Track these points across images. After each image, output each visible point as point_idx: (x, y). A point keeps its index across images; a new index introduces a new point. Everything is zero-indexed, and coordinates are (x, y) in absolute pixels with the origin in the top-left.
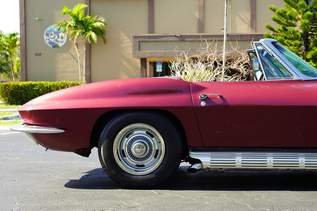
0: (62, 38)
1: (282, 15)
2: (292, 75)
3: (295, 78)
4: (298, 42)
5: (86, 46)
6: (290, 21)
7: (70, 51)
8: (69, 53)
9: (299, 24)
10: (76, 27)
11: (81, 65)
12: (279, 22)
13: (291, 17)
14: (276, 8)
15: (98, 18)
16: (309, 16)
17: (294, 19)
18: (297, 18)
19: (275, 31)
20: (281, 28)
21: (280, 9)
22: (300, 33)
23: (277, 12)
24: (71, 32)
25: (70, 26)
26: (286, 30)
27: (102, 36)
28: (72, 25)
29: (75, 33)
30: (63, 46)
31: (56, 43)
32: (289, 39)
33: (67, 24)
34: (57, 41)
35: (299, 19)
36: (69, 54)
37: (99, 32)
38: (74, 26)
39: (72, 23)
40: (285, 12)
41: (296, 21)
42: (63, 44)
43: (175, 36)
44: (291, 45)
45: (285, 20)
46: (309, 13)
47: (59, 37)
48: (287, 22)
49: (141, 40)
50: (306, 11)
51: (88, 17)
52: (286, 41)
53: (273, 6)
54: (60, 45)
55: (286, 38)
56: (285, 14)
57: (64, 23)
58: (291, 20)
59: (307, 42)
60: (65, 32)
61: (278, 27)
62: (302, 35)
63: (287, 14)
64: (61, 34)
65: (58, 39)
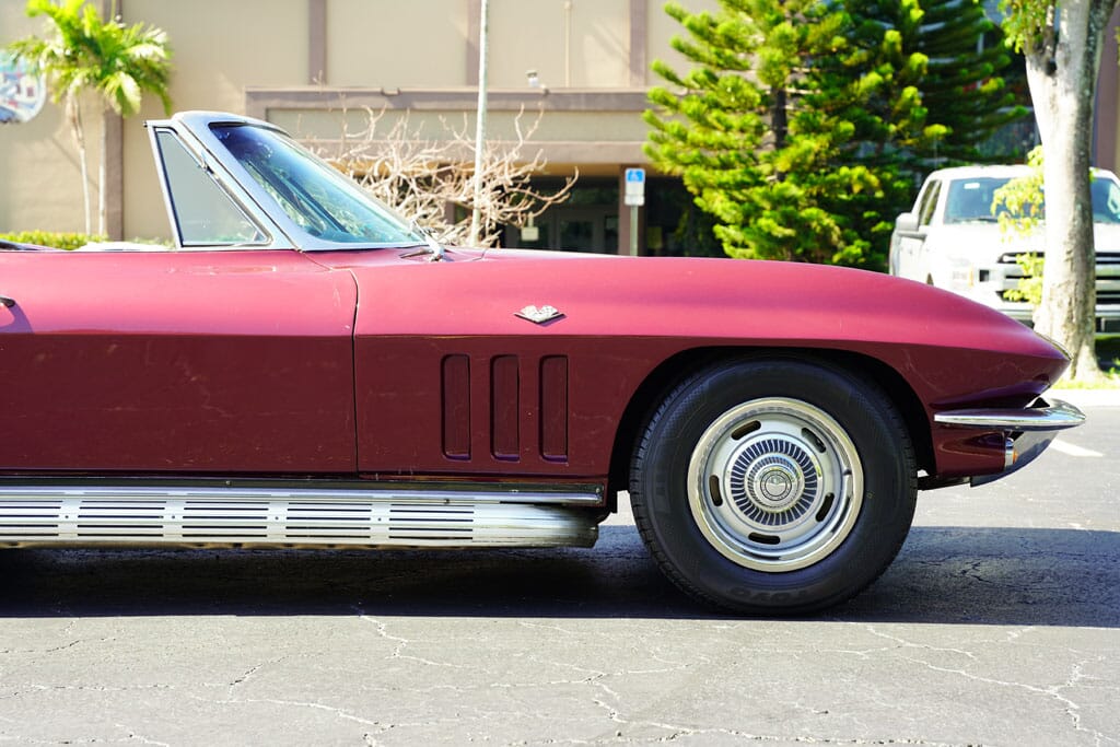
0: (30, 92)
1: (704, 32)
2: (268, 235)
3: (277, 242)
4: (751, 119)
5: (108, 121)
6: (728, 52)
7: (57, 135)
8: (55, 142)
9: (757, 60)
10: (72, 59)
11: (89, 179)
12: (695, 56)
13: (731, 41)
14: (685, 10)
15: (144, 30)
16: (785, 38)
17: (742, 46)
18: (750, 43)
19: (682, 84)
20: (702, 76)
21: (697, 16)
22: (761, 92)
23: (686, 22)
24: (57, 75)
25: (52, 55)
26: (713, 79)
27: (159, 90)
28: (59, 52)
29: (68, 78)
30: (34, 119)
31: (11, 108)
32: (724, 109)
33: (42, 47)
34: (14, 103)
35: (756, 47)
36: (52, 146)
37: (151, 76)
38: (68, 57)
39: (60, 44)
40: (714, 25)
41: (749, 50)
42: (34, 113)
43: (382, 94)
44: (728, 129)
45: (713, 49)
46: (786, 27)
47: (19, 91)
48: (719, 55)
49: (274, 103)
50: (778, 21)
51: (113, 27)
52: (713, 116)
53: (677, 6)
54: (25, 115)
55: (716, 105)
56: (711, 29)
57: (33, 47)
58: (732, 48)
59: (781, 120)
60: (36, 72)
61: (690, 71)
62: (764, 97)
63: (720, 30)
64: (26, 82)
65: (18, 98)
